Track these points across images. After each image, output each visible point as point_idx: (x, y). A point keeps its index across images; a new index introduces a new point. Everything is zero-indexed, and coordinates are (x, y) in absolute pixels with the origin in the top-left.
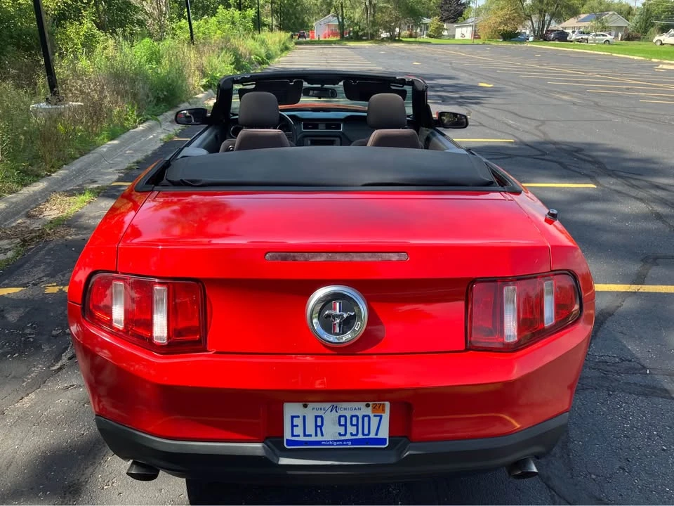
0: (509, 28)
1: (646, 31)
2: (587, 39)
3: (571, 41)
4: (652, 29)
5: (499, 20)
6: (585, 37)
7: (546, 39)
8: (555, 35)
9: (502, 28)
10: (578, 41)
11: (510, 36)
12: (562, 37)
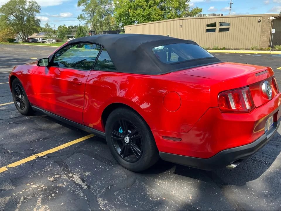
0: (11, 37)
1: (63, 39)
2: (46, 42)
3: (40, 43)
4: (64, 38)
5: (5, 34)
6: (45, 41)
7: (28, 42)
8: (32, 40)
9: (7, 37)
10: (42, 42)
11: (12, 41)
12: (35, 41)
